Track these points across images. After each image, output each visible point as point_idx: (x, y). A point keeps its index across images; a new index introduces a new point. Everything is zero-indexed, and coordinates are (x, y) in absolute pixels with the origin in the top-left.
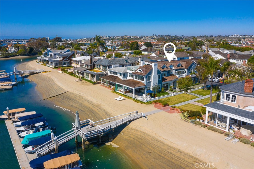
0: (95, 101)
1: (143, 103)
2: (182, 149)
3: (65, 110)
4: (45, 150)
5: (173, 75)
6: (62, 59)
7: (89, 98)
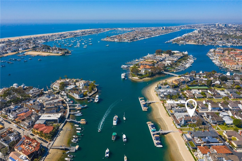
0: (167, 124)
1: (177, 128)
2: (175, 140)
3: (159, 124)
4: (154, 133)
5: (191, 121)
6: (164, 96)
7: (166, 122)
